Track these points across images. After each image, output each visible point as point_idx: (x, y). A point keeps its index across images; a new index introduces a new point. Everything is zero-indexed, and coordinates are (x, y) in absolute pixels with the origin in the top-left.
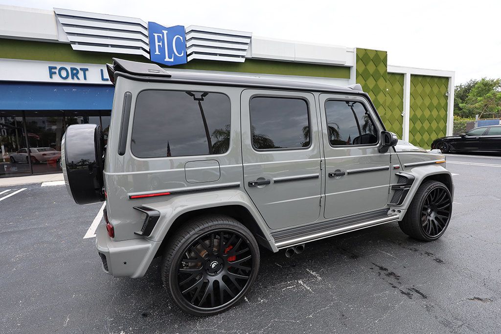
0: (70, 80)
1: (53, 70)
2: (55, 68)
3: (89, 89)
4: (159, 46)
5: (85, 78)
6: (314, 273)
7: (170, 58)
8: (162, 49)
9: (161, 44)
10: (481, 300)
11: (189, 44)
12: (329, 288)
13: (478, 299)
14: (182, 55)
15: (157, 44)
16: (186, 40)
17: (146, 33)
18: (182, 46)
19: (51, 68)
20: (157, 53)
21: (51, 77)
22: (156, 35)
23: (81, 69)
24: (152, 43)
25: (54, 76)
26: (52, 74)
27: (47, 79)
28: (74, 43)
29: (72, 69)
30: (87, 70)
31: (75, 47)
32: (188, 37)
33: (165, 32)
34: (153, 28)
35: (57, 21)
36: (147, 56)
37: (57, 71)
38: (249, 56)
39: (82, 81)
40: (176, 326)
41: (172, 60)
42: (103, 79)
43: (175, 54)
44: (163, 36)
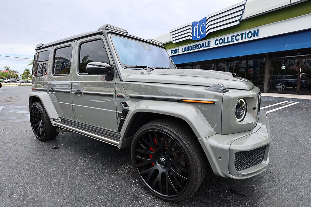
0: (175, 54)
3: (179, 56)
4: (195, 32)
7: (199, 36)
8: (196, 33)
9: (196, 31)
11: (207, 26)
14: (204, 32)
15: (195, 31)
16: (206, 24)
17: (191, 28)
18: (204, 28)
19: (171, 51)
20: (195, 36)
21: (171, 54)
22: (195, 27)
24: (193, 32)
28: (174, 41)
30: (179, 49)
31: (173, 42)
32: (207, 22)
33: (198, 24)
36: (191, 38)
38: (244, 17)
39: (178, 54)
41: (200, 37)
42: (182, 52)
43: (201, 34)
44: (197, 27)
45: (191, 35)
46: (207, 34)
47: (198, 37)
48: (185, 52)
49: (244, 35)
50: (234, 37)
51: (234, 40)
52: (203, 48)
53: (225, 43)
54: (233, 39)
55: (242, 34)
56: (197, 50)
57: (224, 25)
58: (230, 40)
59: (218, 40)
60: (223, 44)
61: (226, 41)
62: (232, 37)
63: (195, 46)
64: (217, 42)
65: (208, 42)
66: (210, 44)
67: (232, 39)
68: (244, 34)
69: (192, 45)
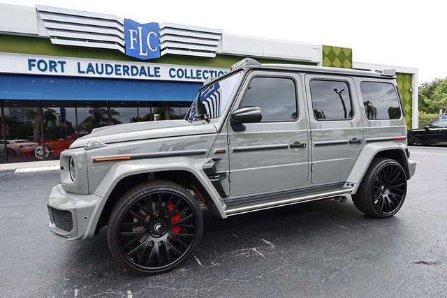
0: (48, 72)
1: (32, 63)
2: (35, 61)
4: (134, 41)
5: (63, 71)
6: (268, 243)
7: (144, 52)
8: (137, 44)
9: (135, 39)
10: (426, 263)
11: (162, 40)
12: (281, 254)
13: (424, 263)
14: (156, 49)
15: (132, 39)
16: (159, 36)
17: (122, 29)
18: (156, 41)
19: (30, 61)
20: (132, 47)
21: (30, 69)
22: (131, 31)
23: (59, 62)
24: (127, 39)
25: (32, 68)
26: (30, 66)
27: (26, 71)
28: (53, 37)
29: (51, 62)
30: (65, 63)
31: (54, 41)
32: (162, 33)
33: (140, 29)
34: (129, 24)
35: (38, 17)
36: (122, 50)
37: (36, 63)
38: (219, 51)
39: (59, 73)
40: (129, 285)
41: (146, 54)
42: (80, 72)
43: (149, 49)
44: (138, 32)
45: (123, 43)
46: (163, 53)
47: (141, 54)
48: (91, 75)
49: (214, 74)
50: (201, 73)
51: (201, 76)
52: (143, 77)
53: (186, 77)
54: (200, 74)
55: (212, 72)
56: (126, 77)
57: (192, 50)
58: (195, 75)
59: (174, 70)
60: (184, 79)
61: (189, 75)
62: (198, 71)
63: (121, 68)
64: (173, 73)
65: (156, 68)
66: (158, 72)
67: (198, 74)
68: (213, 72)
69: (113, 63)
